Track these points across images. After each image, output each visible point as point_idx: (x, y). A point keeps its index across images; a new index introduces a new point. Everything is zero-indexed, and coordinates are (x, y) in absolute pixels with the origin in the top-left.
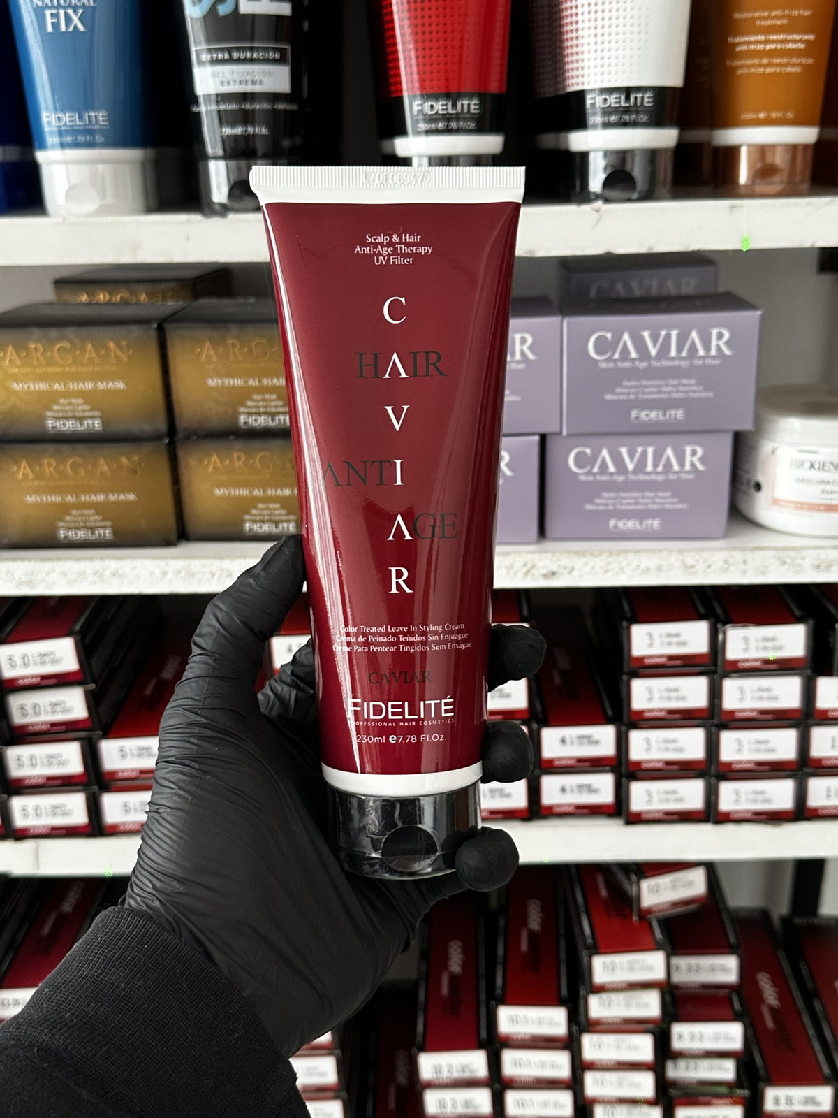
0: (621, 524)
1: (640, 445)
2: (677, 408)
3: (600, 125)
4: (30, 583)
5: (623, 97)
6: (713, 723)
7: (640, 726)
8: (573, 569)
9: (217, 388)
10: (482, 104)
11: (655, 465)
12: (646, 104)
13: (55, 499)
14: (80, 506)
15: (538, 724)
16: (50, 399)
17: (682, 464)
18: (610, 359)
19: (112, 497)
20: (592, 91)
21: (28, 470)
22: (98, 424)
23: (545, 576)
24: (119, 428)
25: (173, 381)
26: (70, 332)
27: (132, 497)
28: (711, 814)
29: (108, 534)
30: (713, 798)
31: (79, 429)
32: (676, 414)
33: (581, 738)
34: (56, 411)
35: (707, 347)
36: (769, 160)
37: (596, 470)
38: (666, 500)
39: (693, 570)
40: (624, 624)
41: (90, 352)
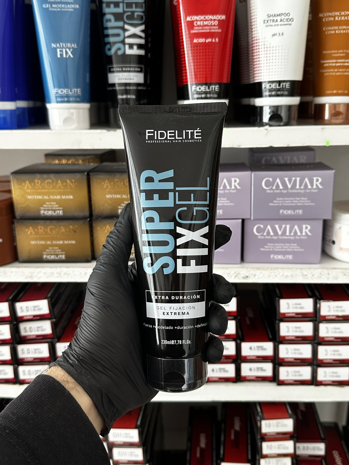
0: (276, 257)
1: (284, 224)
2: (299, 209)
3: (268, 96)
4: (31, 277)
5: (277, 85)
6: (315, 342)
7: (284, 343)
8: (255, 275)
9: (110, 199)
10: (220, 88)
11: (290, 232)
12: (287, 87)
13: (43, 242)
14: (53, 246)
15: (240, 340)
16: (42, 203)
17: (301, 232)
18: (271, 189)
19: (66, 242)
20: (265, 82)
21: (32, 231)
22: (61, 212)
23: (244, 278)
24: (69, 214)
25: (92, 196)
26: (52, 176)
27: (74, 242)
28: (314, 382)
29: (63, 257)
30: (315, 374)
31: (54, 215)
32: (299, 212)
33: (258, 347)
34: (45, 207)
35: (312, 185)
36: (337, 110)
37: (265, 234)
38: (295, 247)
39: (306, 277)
40: (277, 299)
41: (59, 184)
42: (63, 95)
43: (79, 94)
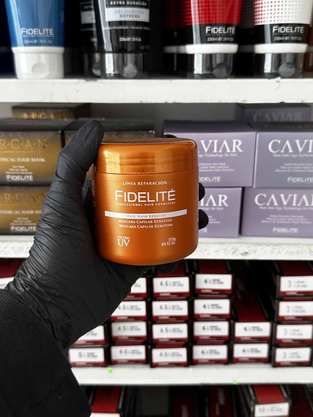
0: (279, 230)
1: (290, 193)
2: (310, 177)
5: (291, 28)
7: (282, 323)
8: (256, 251)
11: (297, 203)
12: (301, 32)
13: (10, 212)
14: (21, 216)
15: (233, 321)
16: (9, 165)
17: (310, 203)
18: (279, 153)
19: (37, 212)
20: (276, 25)
22: (31, 178)
23: (242, 254)
24: (41, 180)
26: (19, 134)
28: (312, 363)
29: (34, 229)
31: (22, 180)
32: (309, 180)
33: (254, 327)
34: (11, 172)
37: (268, 204)
38: (301, 220)
40: (277, 276)
41: (28, 144)
42: (32, 36)
43: (52, 35)
